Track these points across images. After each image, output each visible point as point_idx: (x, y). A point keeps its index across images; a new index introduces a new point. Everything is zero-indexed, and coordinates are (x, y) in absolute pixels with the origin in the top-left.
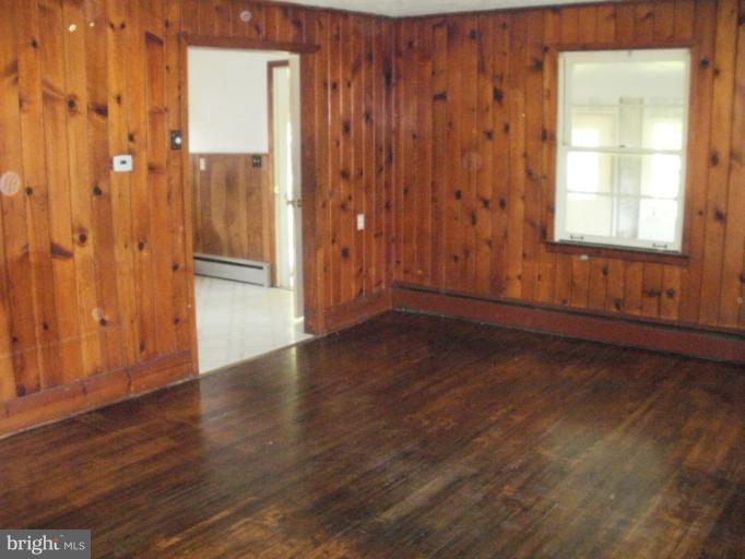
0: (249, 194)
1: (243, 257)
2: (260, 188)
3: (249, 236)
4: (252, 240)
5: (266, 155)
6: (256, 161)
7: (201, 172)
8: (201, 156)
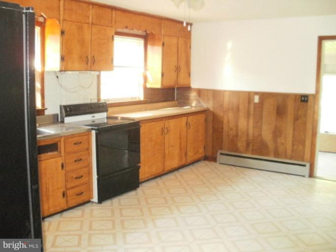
0: (296, 119)
1: (286, 157)
2: (305, 116)
3: (293, 145)
4: (295, 147)
5: (313, 95)
6: (304, 99)
7: (255, 104)
8: (256, 93)
